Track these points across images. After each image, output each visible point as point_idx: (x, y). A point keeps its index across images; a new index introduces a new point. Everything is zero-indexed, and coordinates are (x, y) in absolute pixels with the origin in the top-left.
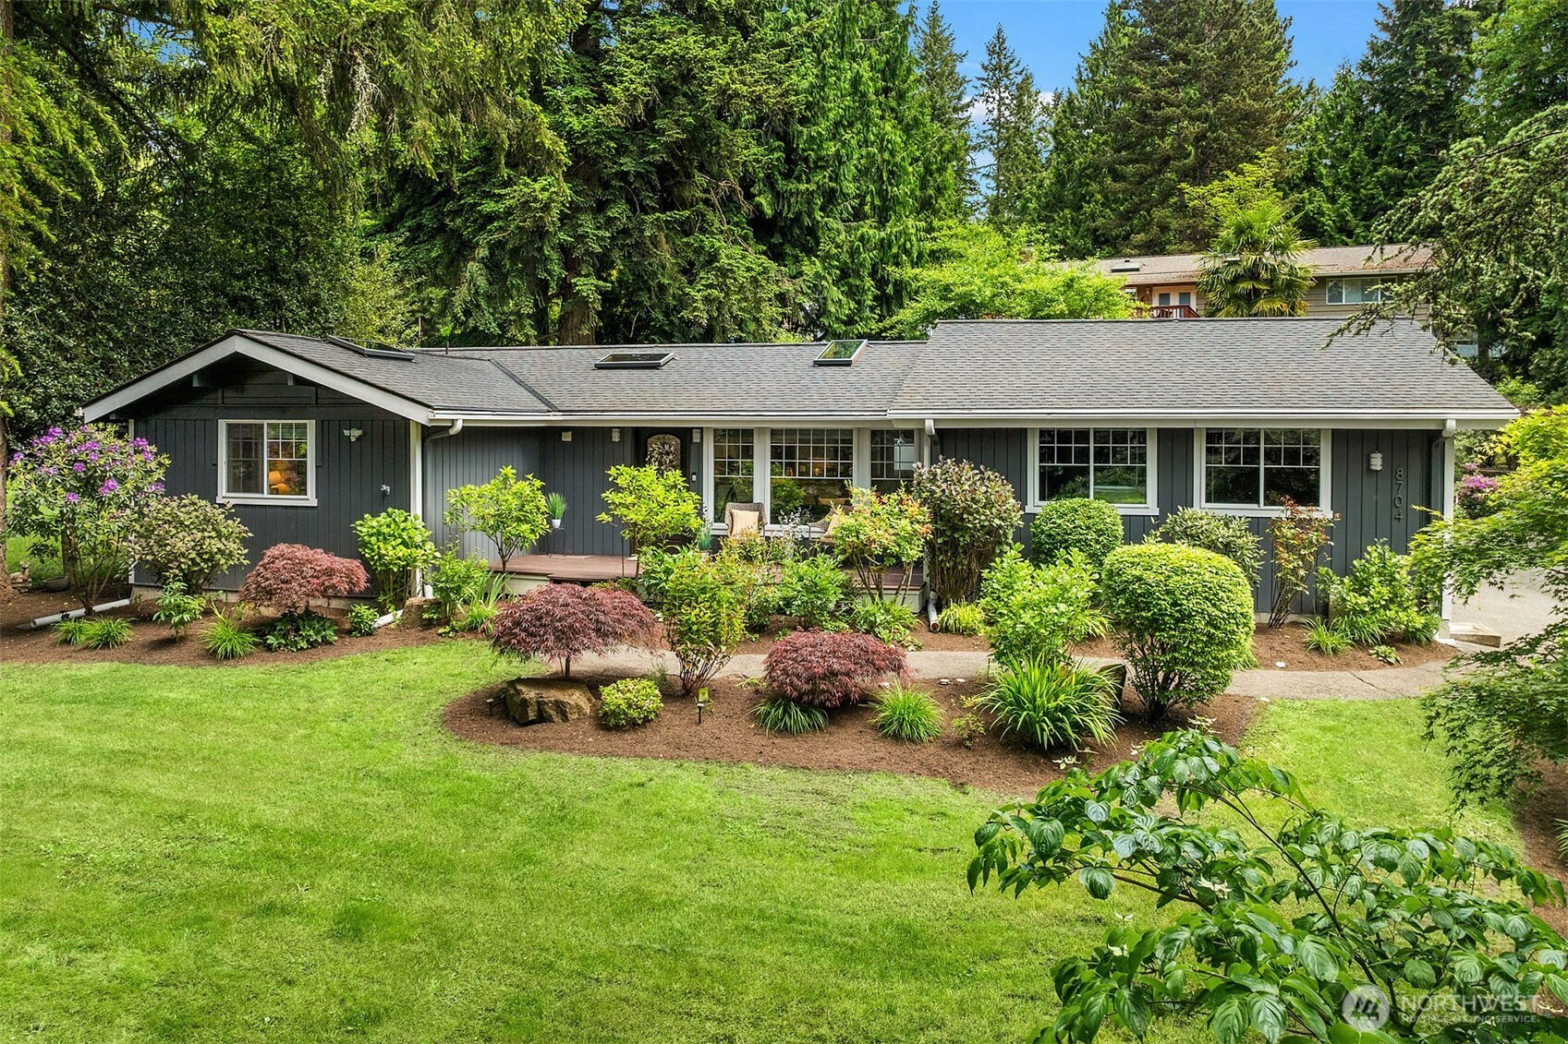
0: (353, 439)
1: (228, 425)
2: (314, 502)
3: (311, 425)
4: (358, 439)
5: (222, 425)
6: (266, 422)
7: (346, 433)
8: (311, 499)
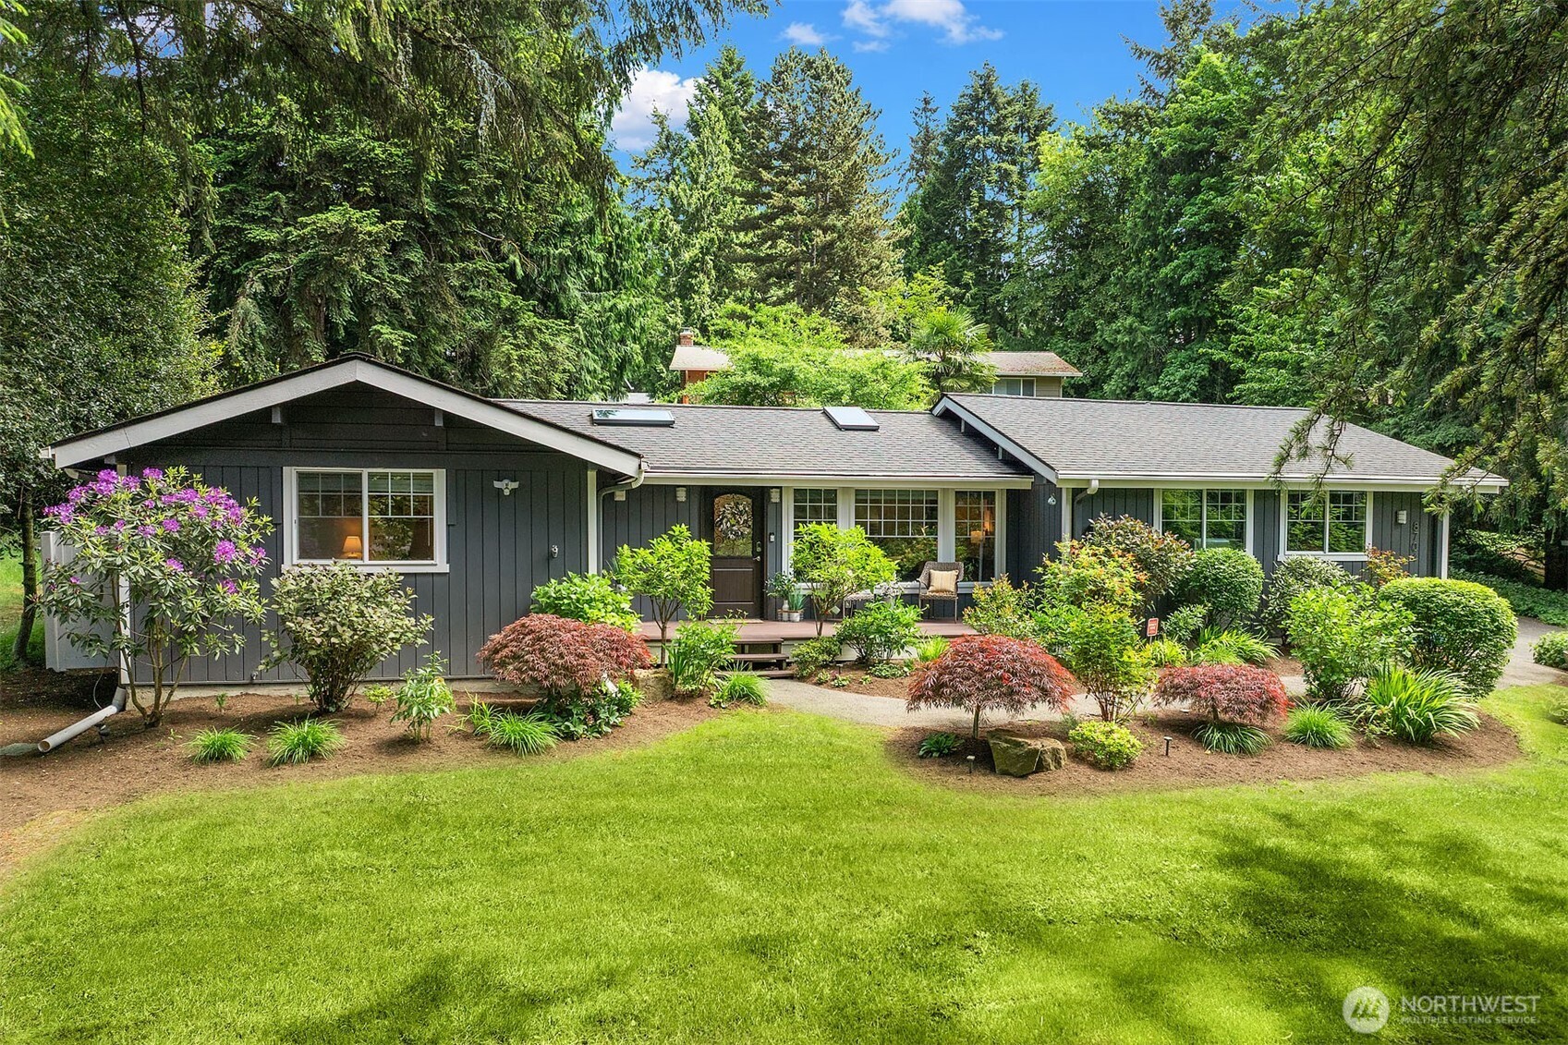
0: (507, 492)
1: (300, 475)
2: (445, 568)
3: (439, 477)
4: (513, 491)
5: (290, 475)
6: (365, 472)
7: (497, 484)
8: (440, 563)
